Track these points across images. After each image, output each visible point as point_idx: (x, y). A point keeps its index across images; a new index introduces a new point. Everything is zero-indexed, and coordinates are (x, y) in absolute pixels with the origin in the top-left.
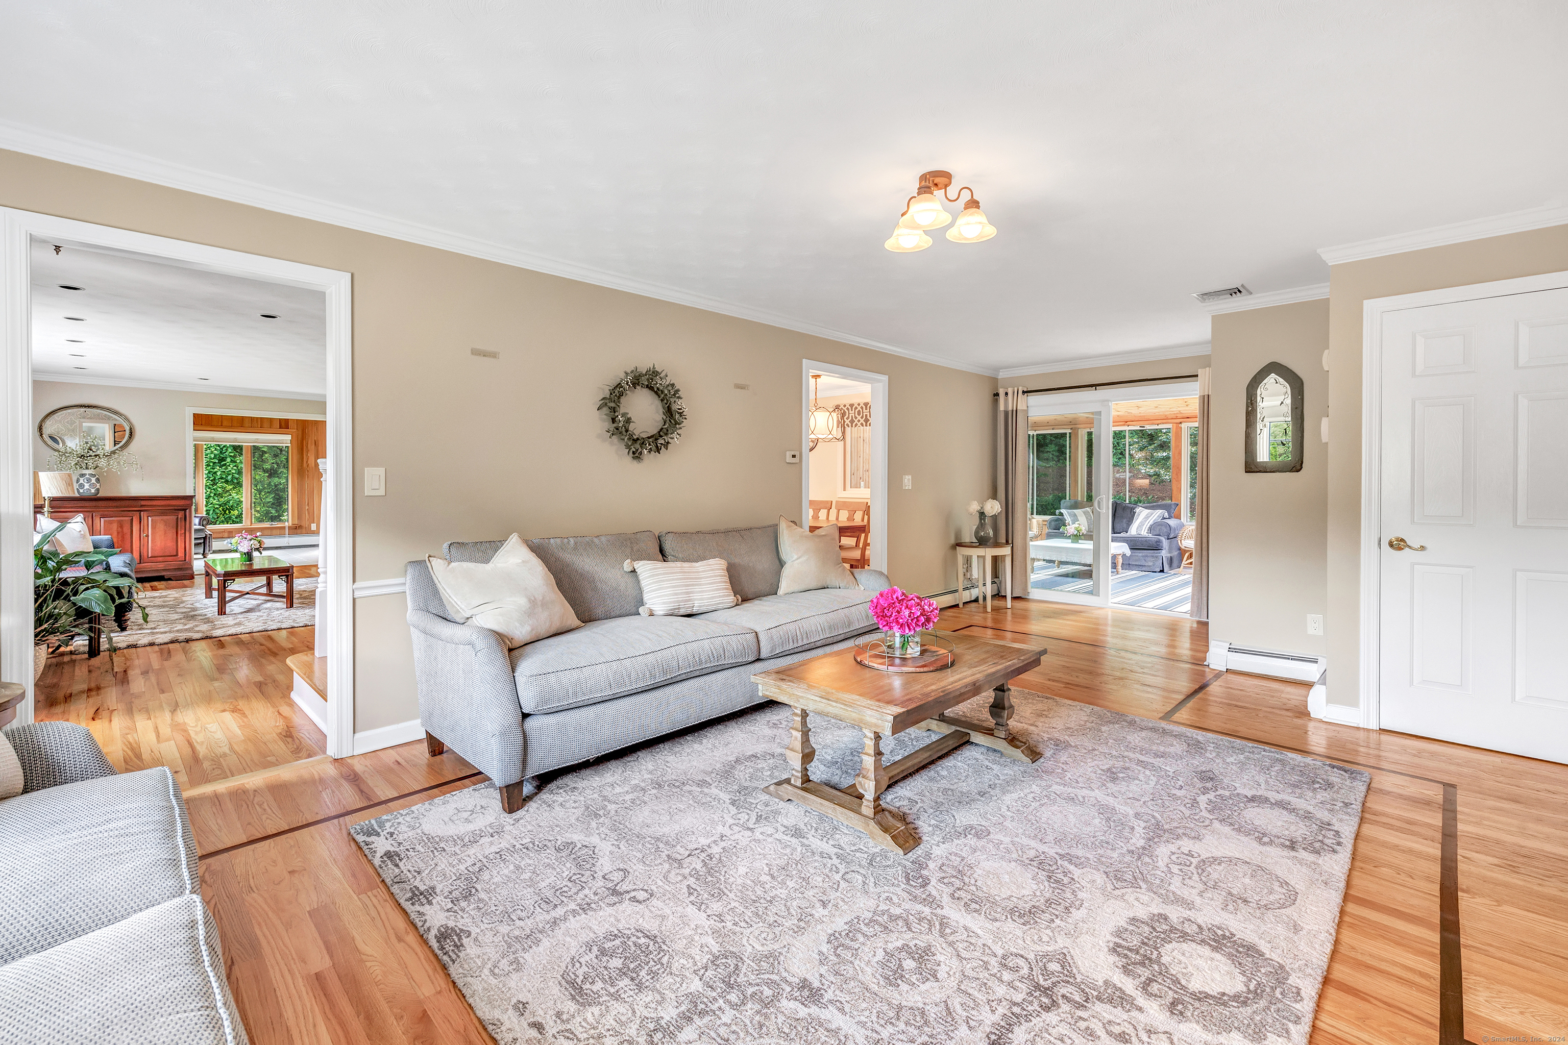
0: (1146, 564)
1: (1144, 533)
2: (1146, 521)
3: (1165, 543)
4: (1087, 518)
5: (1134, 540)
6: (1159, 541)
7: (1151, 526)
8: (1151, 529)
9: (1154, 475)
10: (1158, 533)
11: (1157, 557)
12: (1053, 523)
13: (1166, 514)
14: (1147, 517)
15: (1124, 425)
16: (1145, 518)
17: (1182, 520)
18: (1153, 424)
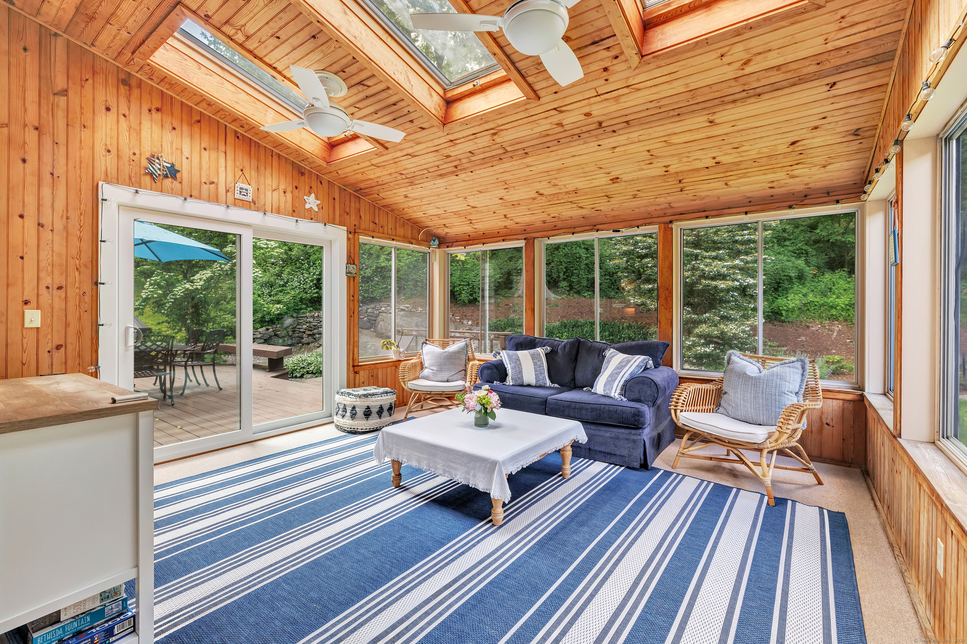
0: (618, 453)
1: (615, 393)
2: (618, 374)
3: (648, 412)
4: (535, 364)
5: (596, 409)
6: (638, 414)
7: (627, 382)
8: (626, 389)
9: (642, 305)
10: (636, 396)
11: (634, 441)
12: (486, 372)
13: (651, 362)
14: (621, 367)
15: (591, 230)
16: (617, 368)
17: (674, 368)
18: (631, 227)
